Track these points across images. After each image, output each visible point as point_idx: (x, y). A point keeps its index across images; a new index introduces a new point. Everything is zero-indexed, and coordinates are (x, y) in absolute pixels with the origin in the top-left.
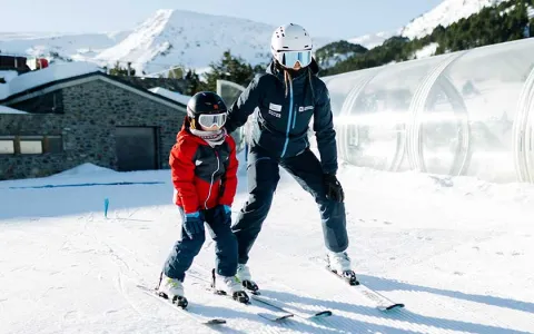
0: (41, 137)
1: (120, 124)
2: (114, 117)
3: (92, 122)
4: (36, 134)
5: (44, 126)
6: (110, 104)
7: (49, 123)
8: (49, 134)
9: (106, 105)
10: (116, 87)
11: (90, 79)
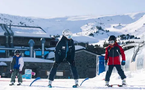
0: (63, 71)
1: (90, 67)
2: (88, 64)
3: (80, 66)
4: (61, 69)
5: (64, 67)
6: (87, 60)
7: (66, 66)
8: (66, 70)
9: (85, 60)
10: (89, 54)
11: (80, 51)
